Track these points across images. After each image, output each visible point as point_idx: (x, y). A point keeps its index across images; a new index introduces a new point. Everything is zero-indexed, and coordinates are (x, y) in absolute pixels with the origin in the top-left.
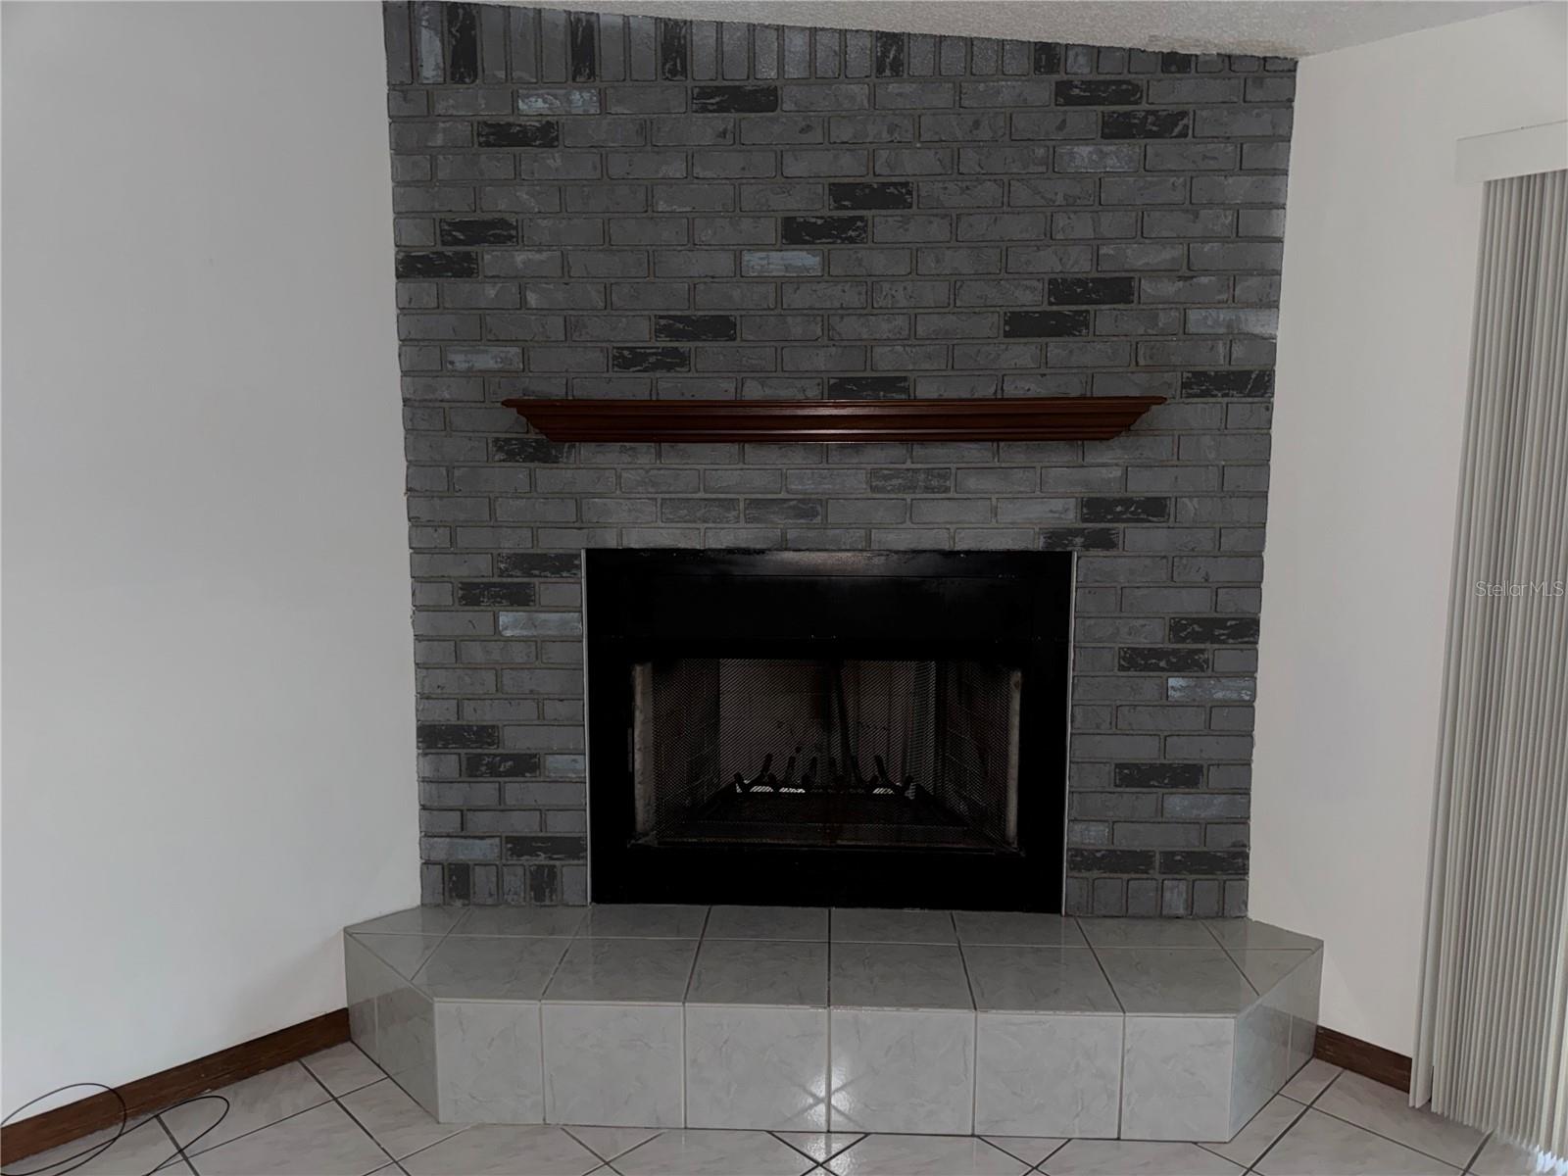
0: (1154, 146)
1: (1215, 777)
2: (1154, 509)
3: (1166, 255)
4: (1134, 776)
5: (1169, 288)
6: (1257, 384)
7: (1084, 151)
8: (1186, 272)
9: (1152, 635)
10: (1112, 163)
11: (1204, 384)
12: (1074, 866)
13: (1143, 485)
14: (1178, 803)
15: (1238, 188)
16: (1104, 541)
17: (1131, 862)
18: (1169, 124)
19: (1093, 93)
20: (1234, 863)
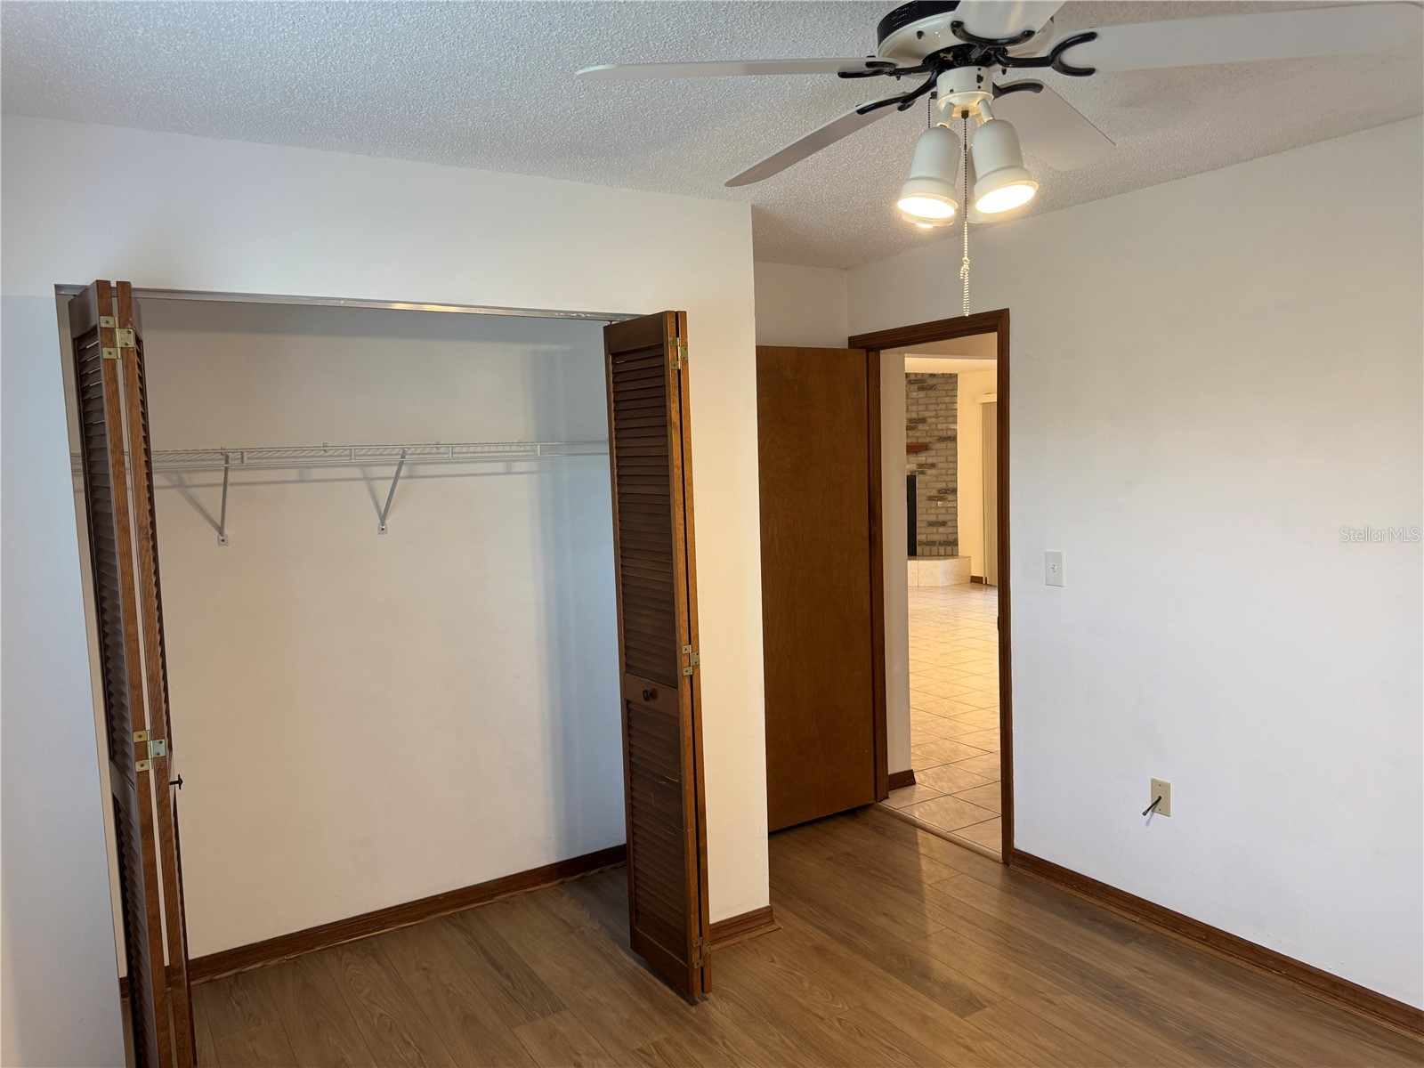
0: (928, 392)
1: (949, 524)
2: (933, 466)
3: (933, 413)
4: (931, 524)
5: (933, 420)
6: (954, 439)
7: (914, 393)
8: (937, 416)
9: (934, 493)
10: (921, 396)
11: (942, 439)
12: (919, 545)
13: (930, 460)
14: (941, 530)
15: (947, 400)
16: (922, 473)
17: (932, 543)
18: (932, 387)
19: (916, 382)
20: (955, 543)
